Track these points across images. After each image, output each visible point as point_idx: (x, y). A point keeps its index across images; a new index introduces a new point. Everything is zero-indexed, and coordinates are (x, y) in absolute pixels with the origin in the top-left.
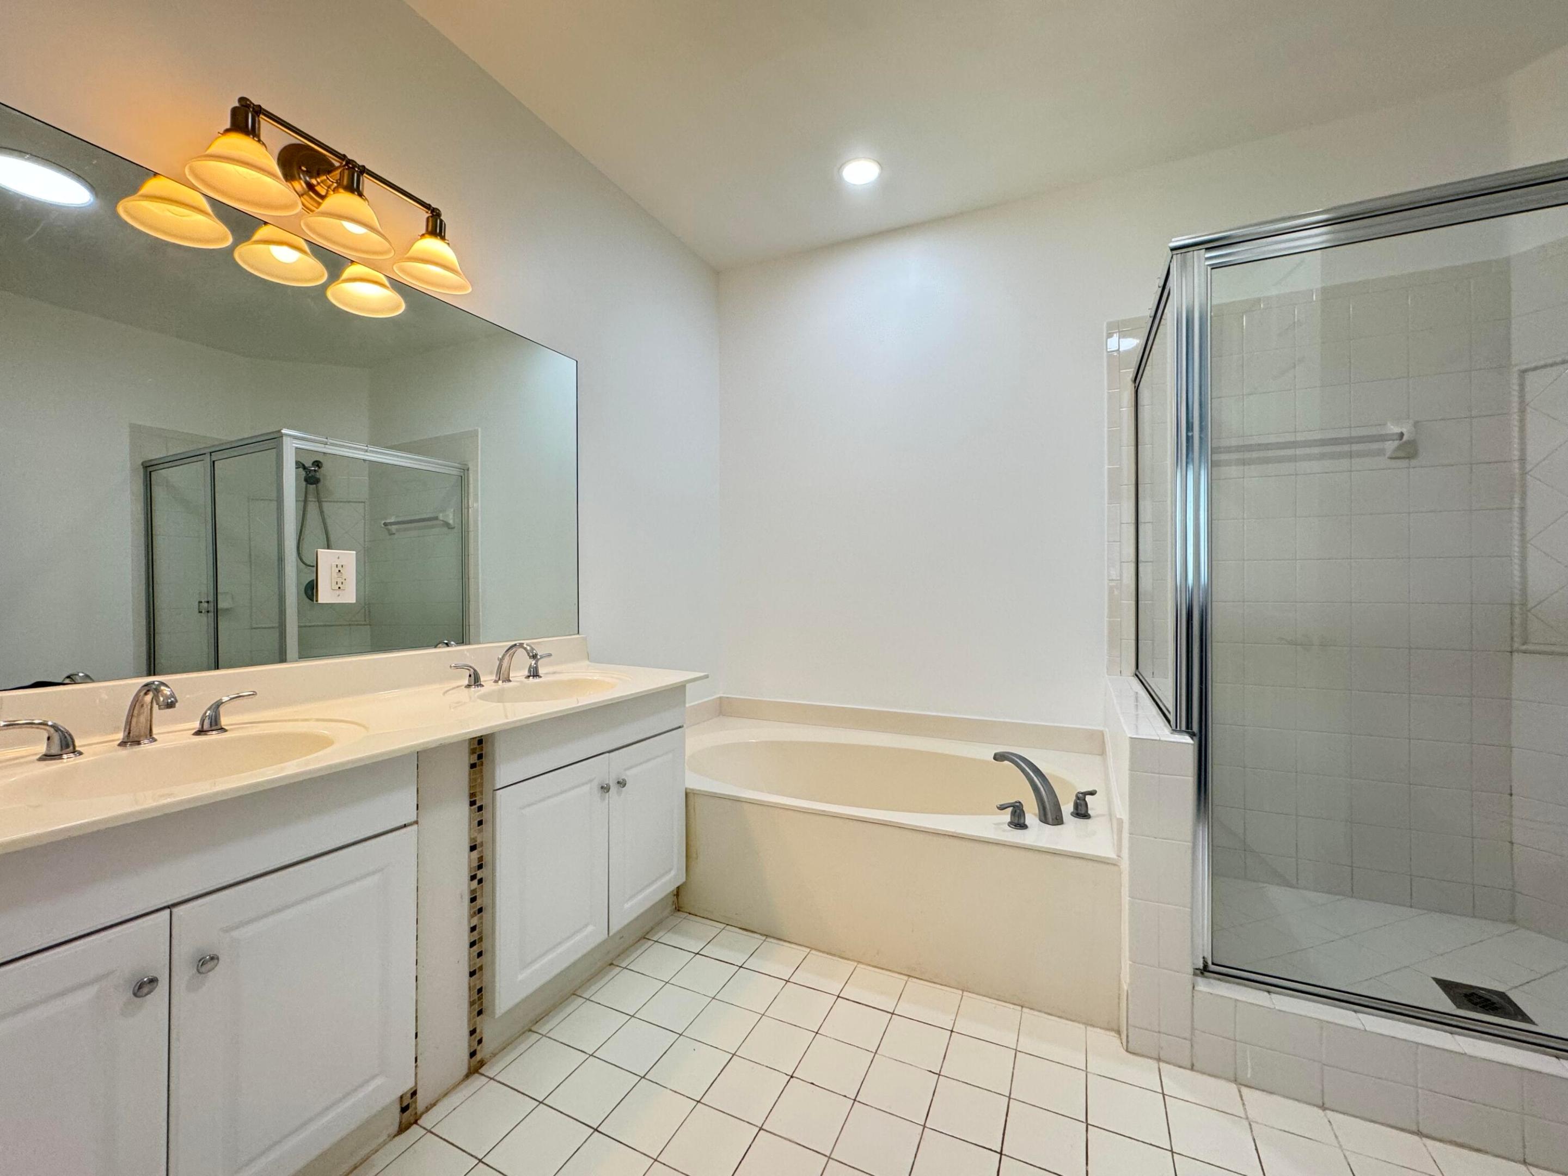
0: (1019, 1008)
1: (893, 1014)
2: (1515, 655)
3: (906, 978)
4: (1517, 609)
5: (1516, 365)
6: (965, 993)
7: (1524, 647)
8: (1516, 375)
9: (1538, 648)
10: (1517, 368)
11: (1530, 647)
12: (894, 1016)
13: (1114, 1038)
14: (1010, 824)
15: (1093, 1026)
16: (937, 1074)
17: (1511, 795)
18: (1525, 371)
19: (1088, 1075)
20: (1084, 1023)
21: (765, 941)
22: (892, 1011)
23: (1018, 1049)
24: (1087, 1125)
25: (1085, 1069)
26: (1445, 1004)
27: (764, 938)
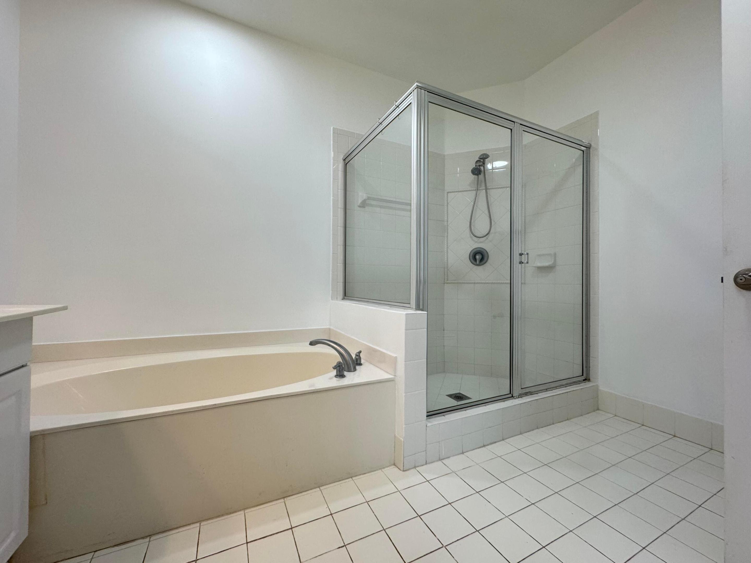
0: (351, 479)
1: (291, 528)
2: (445, 284)
3: (282, 500)
4: (446, 269)
5: (446, 190)
6: (321, 488)
7: (447, 282)
8: (446, 193)
9: (451, 282)
10: (446, 191)
11: (449, 281)
12: (293, 529)
13: (394, 469)
14: (336, 376)
15: (384, 468)
16: (343, 546)
17: (444, 330)
18: (448, 193)
19: (400, 492)
20: (380, 469)
21: (150, 541)
22: (290, 527)
23: (367, 501)
24: (419, 516)
25: (397, 490)
26: (454, 403)
27: (148, 539)
